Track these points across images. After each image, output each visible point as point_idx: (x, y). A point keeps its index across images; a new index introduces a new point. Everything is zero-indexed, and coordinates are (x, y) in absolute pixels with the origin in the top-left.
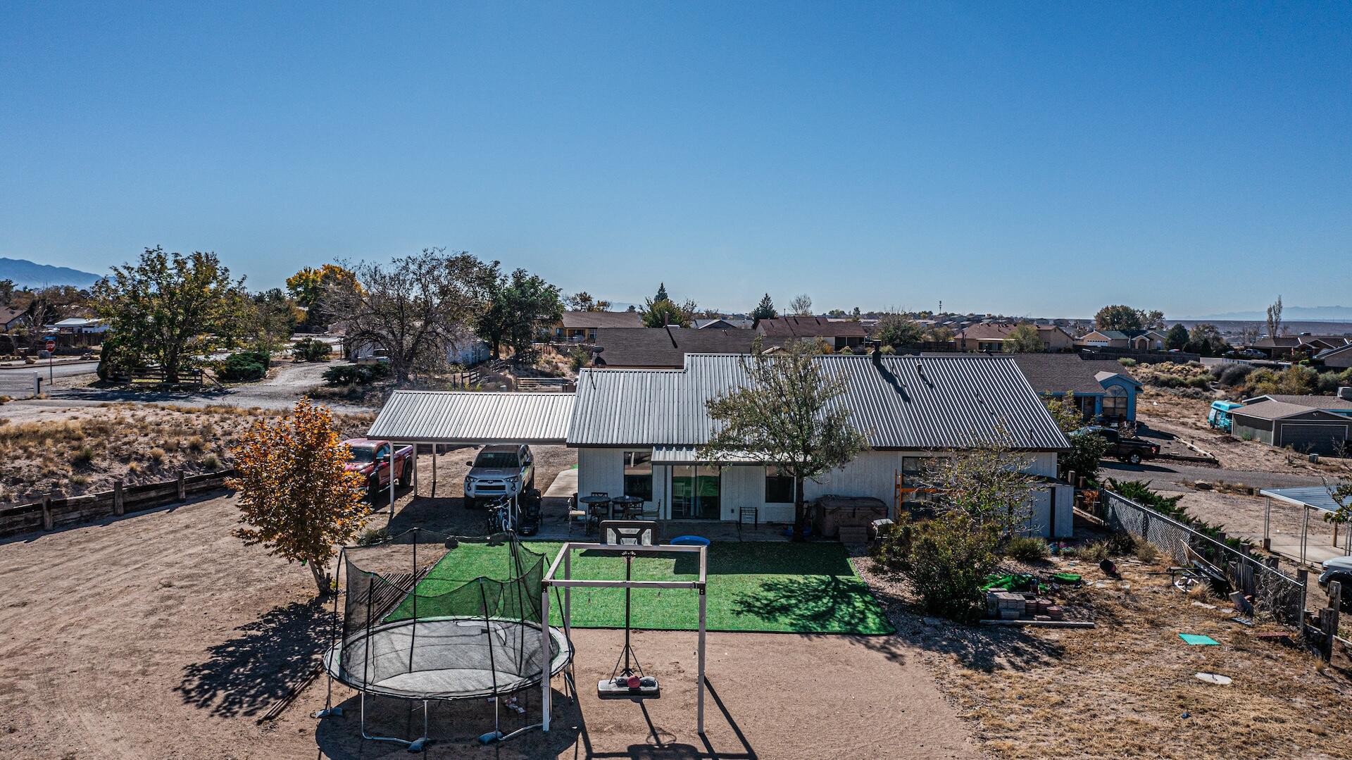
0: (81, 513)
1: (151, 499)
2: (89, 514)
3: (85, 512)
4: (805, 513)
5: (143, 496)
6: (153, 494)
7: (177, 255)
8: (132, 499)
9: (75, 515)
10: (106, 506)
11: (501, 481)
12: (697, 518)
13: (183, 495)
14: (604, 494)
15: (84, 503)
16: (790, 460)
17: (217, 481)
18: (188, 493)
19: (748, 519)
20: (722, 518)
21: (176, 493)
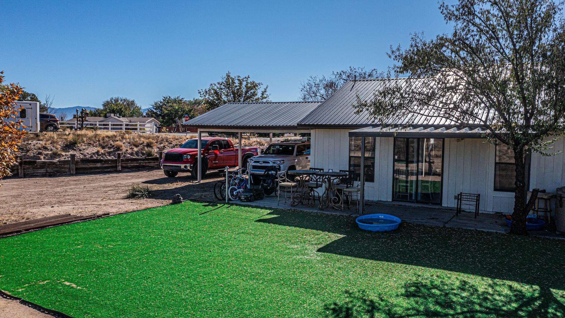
0: (46, 170)
1: (97, 168)
2: (52, 171)
3: (49, 170)
4: (528, 198)
5: (92, 165)
6: (99, 165)
7: (239, 77)
8: (84, 166)
9: (42, 171)
10: (65, 168)
11: (268, 163)
12: (418, 202)
13: (119, 168)
14: (320, 170)
15: (49, 164)
16: (504, 130)
17: (146, 163)
18: (122, 167)
19: (468, 206)
20: (444, 204)
21: (116, 167)
